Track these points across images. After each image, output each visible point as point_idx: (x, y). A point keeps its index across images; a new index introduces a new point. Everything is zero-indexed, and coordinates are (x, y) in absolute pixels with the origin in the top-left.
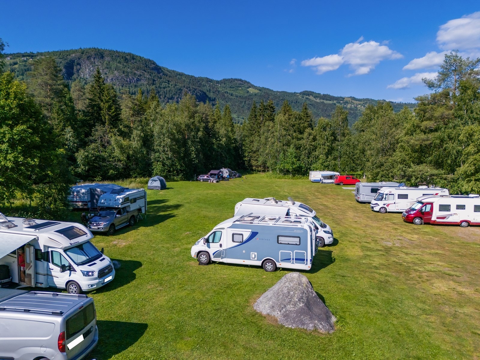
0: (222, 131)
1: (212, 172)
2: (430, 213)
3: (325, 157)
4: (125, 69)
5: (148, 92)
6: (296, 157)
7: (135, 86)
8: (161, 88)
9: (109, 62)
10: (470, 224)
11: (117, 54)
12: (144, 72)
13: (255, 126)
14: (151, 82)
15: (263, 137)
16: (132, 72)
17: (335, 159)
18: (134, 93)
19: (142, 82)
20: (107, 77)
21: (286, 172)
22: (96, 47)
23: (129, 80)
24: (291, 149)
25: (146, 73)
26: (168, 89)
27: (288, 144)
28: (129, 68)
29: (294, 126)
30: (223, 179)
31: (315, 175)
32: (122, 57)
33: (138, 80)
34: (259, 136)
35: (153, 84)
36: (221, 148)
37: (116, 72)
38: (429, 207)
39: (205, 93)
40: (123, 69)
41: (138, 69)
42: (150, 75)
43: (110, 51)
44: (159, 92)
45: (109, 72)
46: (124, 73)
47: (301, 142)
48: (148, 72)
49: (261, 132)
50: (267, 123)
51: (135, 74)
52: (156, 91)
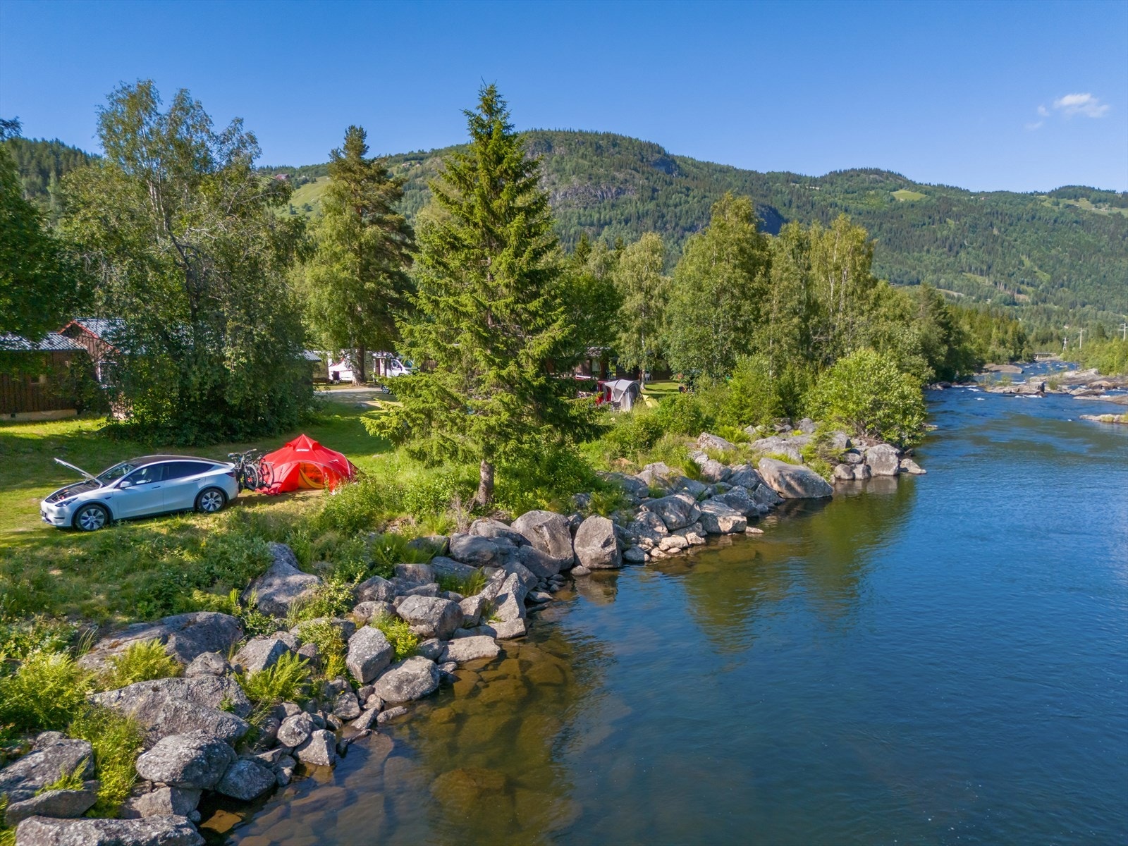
4: (594, 171)
5: (639, 218)
7: (613, 206)
8: (669, 206)
9: (563, 158)
11: (581, 139)
12: (633, 172)
14: (648, 194)
16: (607, 176)
18: (608, 220)
19: (628, 195)
20: (556, 190)
22: (538, 128)
23: (599, 193)
25: (637, 175)
26: (685, 207)
28: (601, 167)
32: (591, 144)
33: (620, 192)
35: (652, 198)
37: (574, 178)
39: (775, 211)
40: (590, 171)
41: (620, 167)
42: (647, 179)
43: (565, 133)
44: (663, 216)
45: (560, 180)
46: (590, 179)
48: (643, 173)
51: (614, 178)
52: (657, 214)
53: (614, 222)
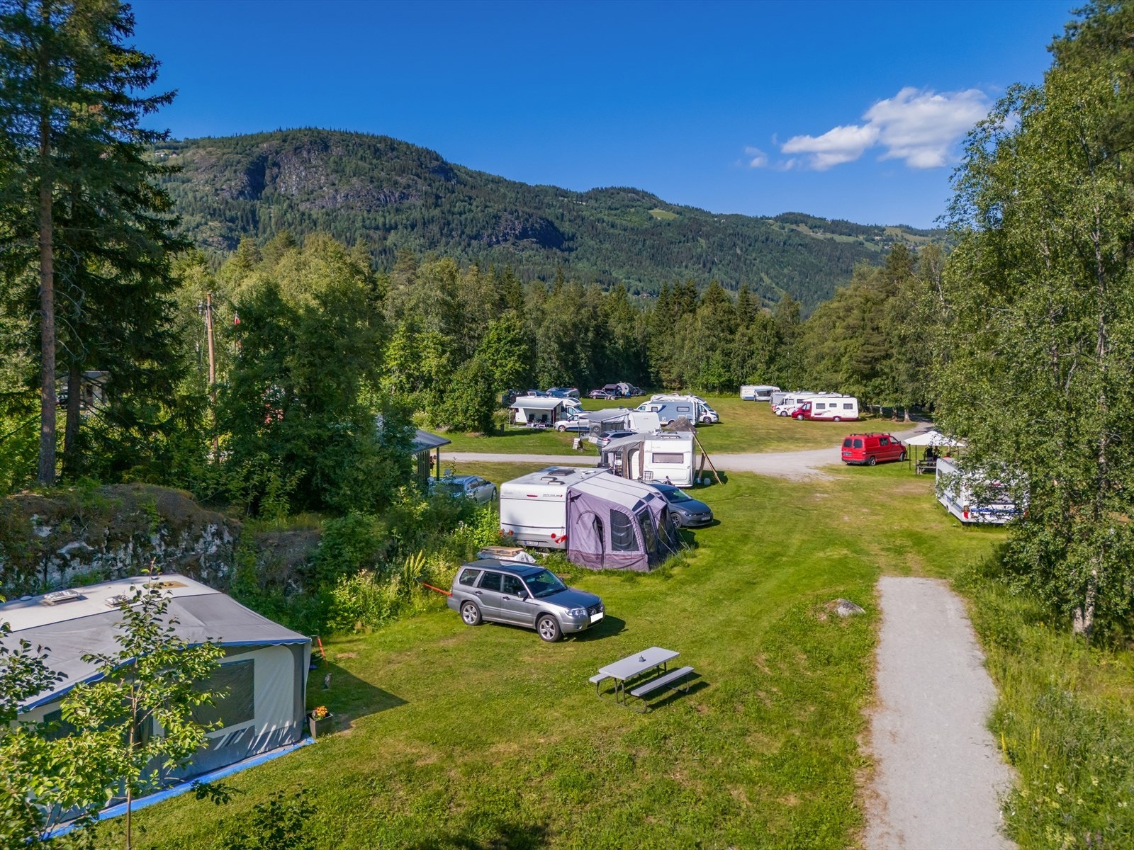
0: (619, 330)
1: (608, 386)
2: (809, 411)
3: (765, 367)
4: (375, 174)
5: (424, 224)
6: (723, 367)
7: (397, 210)
8: (453, 214)
9: (341, 159)
10: (842, 420)
11: (358, 141)
12: (416, 178)
13: (666, 319)
14: (431, 200)
15: (678, 337)
16: (389, 180)
17: (780, 370)
18: (393, 225)
19: (412, 200)
20: (336, 191)
21: (709, 388)
22: (313, 127)
23: (382, 197)
24: (718, 356)
25: (420, 181)
26: (469, 216)
27: (712, 348)
28: (382, 170)
29: (721, 322)
30: (623, 396)
31: (748, 391)
32: (369, 146)
33: (404, 196)
34: (672, 335)
35: (437, 205)
36: (616, 354)
37: (354, 180)
38: (809, 405)
39: (551, 224)
40: (371, 174)
41: (402, 171)
42: (429, 185)
43: (342, 134)
44: (448, 224)
45: (340, 181)
46: (372, 182)
47: (731, 346)
48: (425, 179)
49: (676, 329)
50: (685, 316)
51: (396, 183)
52: (443, 221)
53: (400, 227)
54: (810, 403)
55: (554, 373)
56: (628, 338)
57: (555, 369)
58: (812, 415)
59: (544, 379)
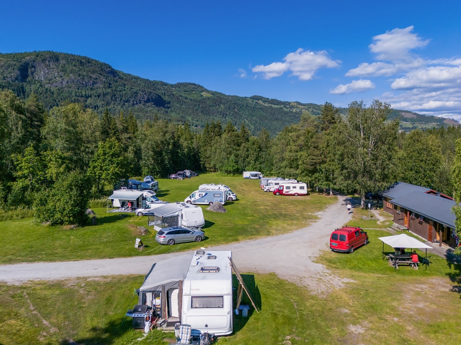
0: (185, 144)
1: (179, 172)
2: (283, 190)
3: (254, 162)
4: (81, 72)
5: (104, 95)
6: (235, 162)
7: (91, 89)
8: (117, 91)
9: (65, 65)
10: (299, 195)
11: (73, 58)
12: (100, 75)
13: (208, 139)
14: (107, 85)
15: (213, 147)
16: (87, 76)
17: (261, 164)
18: (90, 95)
19: (98, 85)
20: (63, 79)
21: (228, 172)
22: (51, 50)
23: (84, 83)
24: (232, 157)
25: (101, 77)
26: (124, 92)
27: (230, 153)
28: (84, 71)
29: (234, 141)
30: (187, 177)
31: (247, 174)
32: (78, 61)
33: (94, 83)
34: (211, 146)
35: (109, 87)
36: (184, 156)
37: (71, 75)
38: (282, 187)
39: (160, 97)
40: (79, 72)
41: (94, 72)
42: (106, 79)
43: (65, 54)
44: (115, 95)
45: (64, 75)
46: (79, 76)
47: (239, 152)
48: (104, 76)
49: (212, 144)
50: (216, 138)
51: (91, 77)
52: (112, 94)
53: (93, 96)
54: (283, 186)
55: (151, 167)
56: (189, 148)
57: (151, 164)
58: (284, 192)
59: (145, 170)
